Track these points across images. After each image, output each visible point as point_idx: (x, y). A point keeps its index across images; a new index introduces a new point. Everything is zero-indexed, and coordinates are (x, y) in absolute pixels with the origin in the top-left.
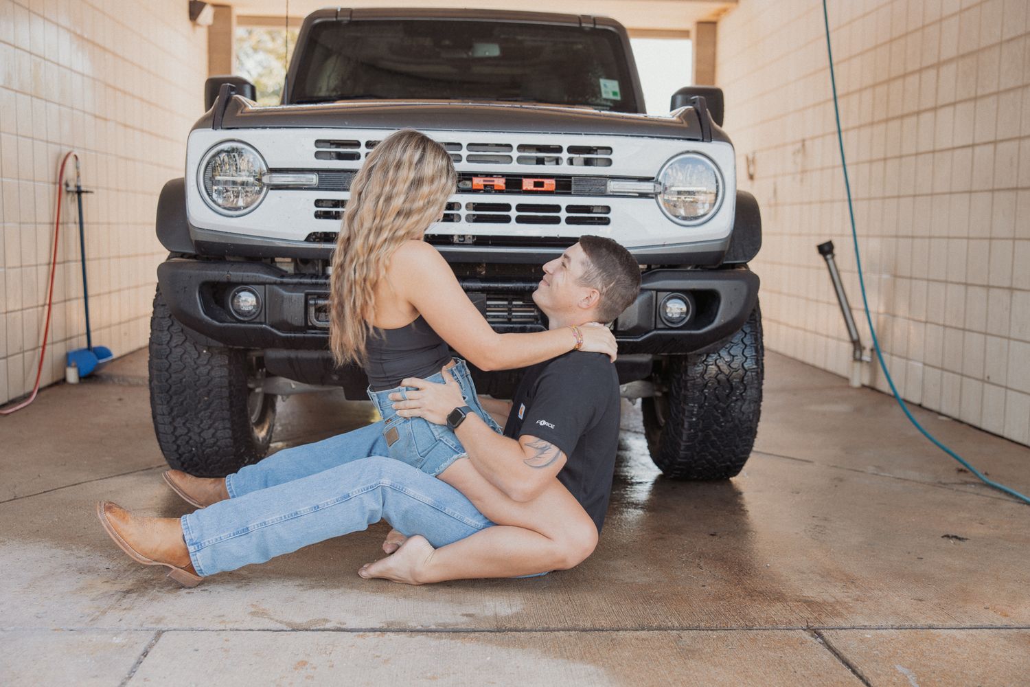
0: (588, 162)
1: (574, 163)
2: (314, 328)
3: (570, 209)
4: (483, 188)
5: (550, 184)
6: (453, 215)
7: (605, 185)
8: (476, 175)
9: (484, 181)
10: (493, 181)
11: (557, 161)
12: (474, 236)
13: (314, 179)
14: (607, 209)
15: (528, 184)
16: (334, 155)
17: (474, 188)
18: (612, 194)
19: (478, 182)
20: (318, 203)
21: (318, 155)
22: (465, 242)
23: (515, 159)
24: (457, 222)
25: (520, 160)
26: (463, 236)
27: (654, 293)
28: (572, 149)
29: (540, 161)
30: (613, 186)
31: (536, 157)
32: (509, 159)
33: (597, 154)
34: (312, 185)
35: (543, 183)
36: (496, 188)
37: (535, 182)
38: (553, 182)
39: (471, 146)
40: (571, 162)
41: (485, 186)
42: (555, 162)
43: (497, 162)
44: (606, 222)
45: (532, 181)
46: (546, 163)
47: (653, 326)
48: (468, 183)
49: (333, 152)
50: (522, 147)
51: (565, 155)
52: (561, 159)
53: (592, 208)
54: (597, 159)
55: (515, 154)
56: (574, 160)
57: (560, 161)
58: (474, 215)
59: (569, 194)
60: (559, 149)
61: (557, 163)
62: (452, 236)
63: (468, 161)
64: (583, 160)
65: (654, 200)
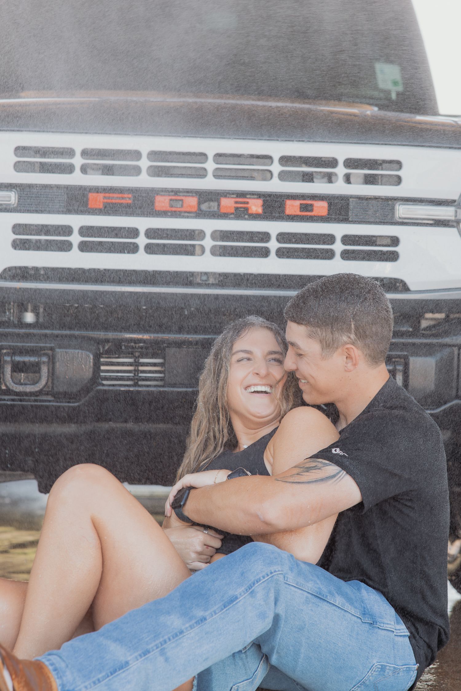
0: (370, 180)
1: (352, 180)
2: (8, 392)
3: (346, 239)
4: (233, 211)
5: (321, 207)
6: (194, 246)
7: (393, 209)
8: (226, 194)
9: (236, 203)
10: (248, 203)
11: (330, 178)
12: (220, 275)
13: (12, 197)
14: (395, 241)
15: (292, 207)
16: (37, 167)
17: (223, 210)
18: (401, 220)
19: (228, 203)
20: (18, 228)
21: (19, 167)
22: (207, 282)
23: (276, 174)
24: (198, 255)
25: (283, 176)
26: (206, 274)
27: (456, 350)
28: (351, 163)
29: (308, 178)
30: (402, 211)
31: (303, 172)
32: (269, 175)
33: (382, 169)
34: (10, 205)
35: (312, 205)
36: (250, 212)
37: (301, 204)
38: (325, 204)
39: (219, 157)
40: (348, 179)
41: (237, 209)
42: (326, 179)
43: (252, 178)
44: (393, 257)
45: (297, 203)
46: (315, 180)
47: (454, 393)
48: (214, 205)
49: (37, 162)
50: (285, 160)
51: (341, 170)
52: (336, 175)
53: (374, 238)
54: (382, 175)
55: (276, 168)
56: (351, 176)
57: (333, 179)
58: (221, 247)
59: (346, 220)
60: (333, 163)
61: (330, 181)
62: (192, 274)
63: (216, 176)
64: (363, 176)
65: (455, 230)
